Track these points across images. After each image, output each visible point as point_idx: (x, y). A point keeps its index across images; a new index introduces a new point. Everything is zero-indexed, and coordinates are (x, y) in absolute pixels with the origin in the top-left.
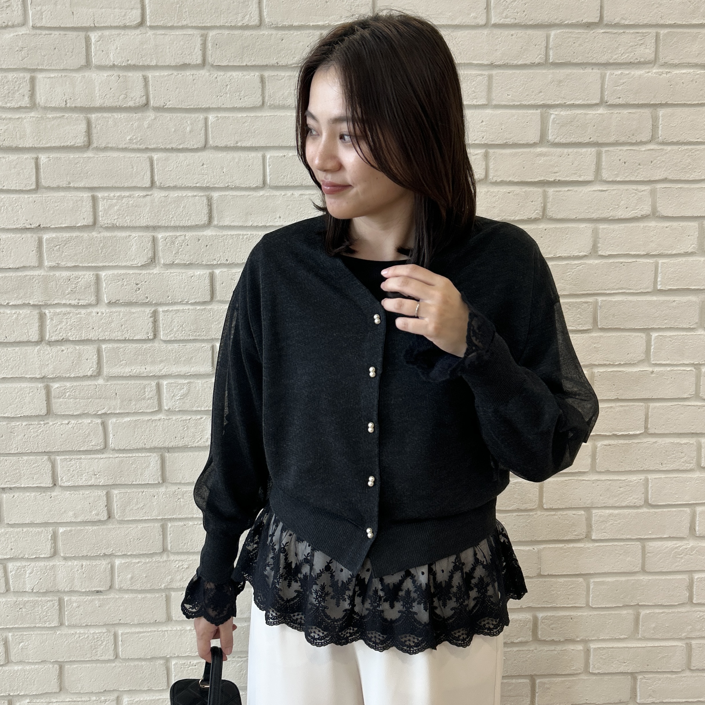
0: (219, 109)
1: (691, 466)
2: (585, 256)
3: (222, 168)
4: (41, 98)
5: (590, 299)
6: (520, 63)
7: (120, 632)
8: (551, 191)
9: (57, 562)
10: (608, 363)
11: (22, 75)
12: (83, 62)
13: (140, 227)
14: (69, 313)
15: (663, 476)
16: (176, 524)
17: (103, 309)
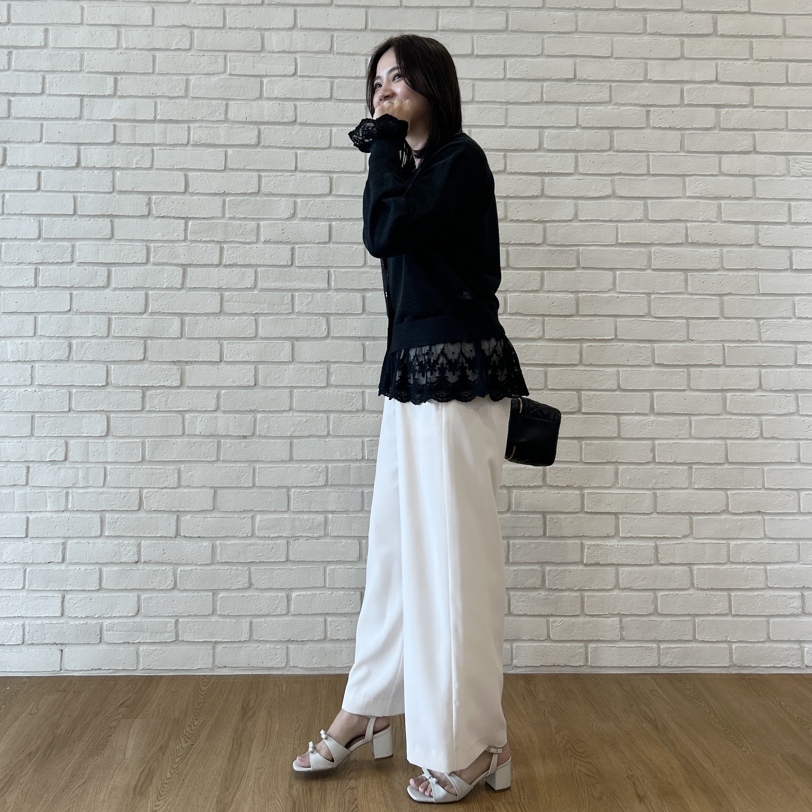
0: (339, 125)
1: (648, 363)
2: (570, 220)
3: (340, 160)
4: (231, 116)
5: (575, 248)
6: (525, 101)
7: (257, 467)
8: (547, 179)
9: (219, 414)
10: (588, 290)
11: (221, 102)
12: (258, 95)
13: (287, 194)
14: (239, 247)
15: (629, 369)
16: (300, 390)
17: (260, 245)
